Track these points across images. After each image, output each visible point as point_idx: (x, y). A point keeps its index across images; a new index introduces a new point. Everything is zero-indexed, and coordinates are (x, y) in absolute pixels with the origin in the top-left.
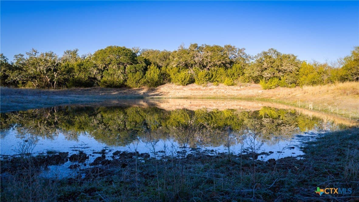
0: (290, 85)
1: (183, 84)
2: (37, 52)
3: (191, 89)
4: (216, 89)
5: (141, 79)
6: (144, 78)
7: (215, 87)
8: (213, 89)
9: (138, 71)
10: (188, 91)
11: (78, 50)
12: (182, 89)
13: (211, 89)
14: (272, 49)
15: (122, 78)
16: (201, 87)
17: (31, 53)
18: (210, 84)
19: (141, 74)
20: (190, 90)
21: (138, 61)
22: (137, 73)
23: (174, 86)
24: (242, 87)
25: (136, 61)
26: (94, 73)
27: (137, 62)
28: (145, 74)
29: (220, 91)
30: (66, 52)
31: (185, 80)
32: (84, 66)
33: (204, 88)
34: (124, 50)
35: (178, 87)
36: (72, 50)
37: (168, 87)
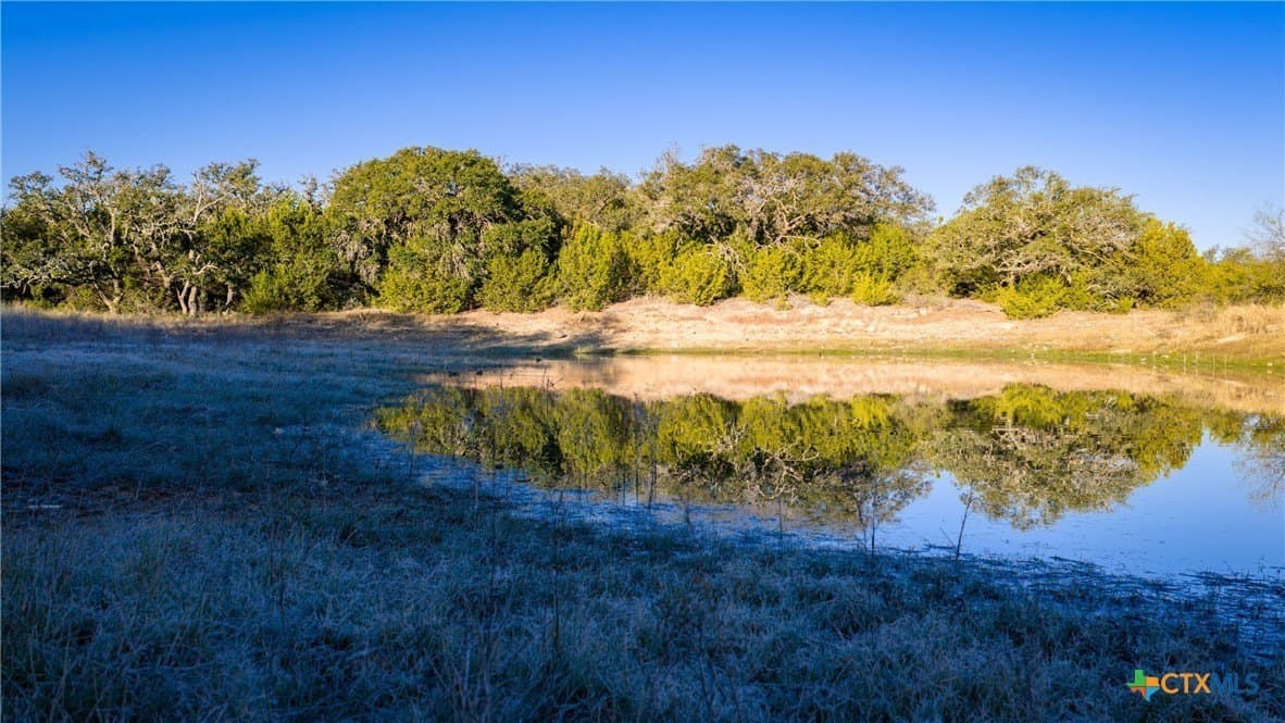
0: (1113, 304)
1: (703, 297)
2: (106, 166)
3: (736, 317)
4: (826, 317)
5: (539, 278)
6: (551, 275)
7: (821, 310)
8: (818, 318)
9: (528, 249)
10: (723, 324)
11: (259, 165)
12: (700, 318)
13: (811, 319)
14: (1029, 169)
15: (465, 273)
16: (770, 310)
17: (79, 169)
18: (796, 299)
19: (541, 260)
20: (732, 320)
21: (525, 208)
22: (524, 255)
23: (665, 305)
24: (923, 312)
25: (518, 207)
26: (350, 255)
27: (522, 211)
28: (552, 259)
29: (848, 325)
30: (205, 171)
31: (709, 283)
32: (306, 224)
33: (784, 315)
34: (473, 163)
35: (683, 311)
36: (236, 165)
37: (648, 310)
